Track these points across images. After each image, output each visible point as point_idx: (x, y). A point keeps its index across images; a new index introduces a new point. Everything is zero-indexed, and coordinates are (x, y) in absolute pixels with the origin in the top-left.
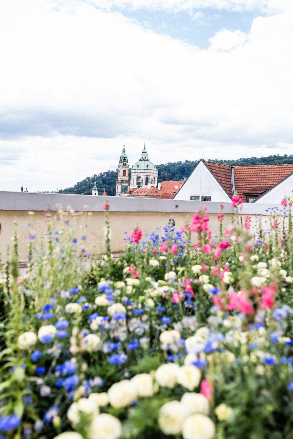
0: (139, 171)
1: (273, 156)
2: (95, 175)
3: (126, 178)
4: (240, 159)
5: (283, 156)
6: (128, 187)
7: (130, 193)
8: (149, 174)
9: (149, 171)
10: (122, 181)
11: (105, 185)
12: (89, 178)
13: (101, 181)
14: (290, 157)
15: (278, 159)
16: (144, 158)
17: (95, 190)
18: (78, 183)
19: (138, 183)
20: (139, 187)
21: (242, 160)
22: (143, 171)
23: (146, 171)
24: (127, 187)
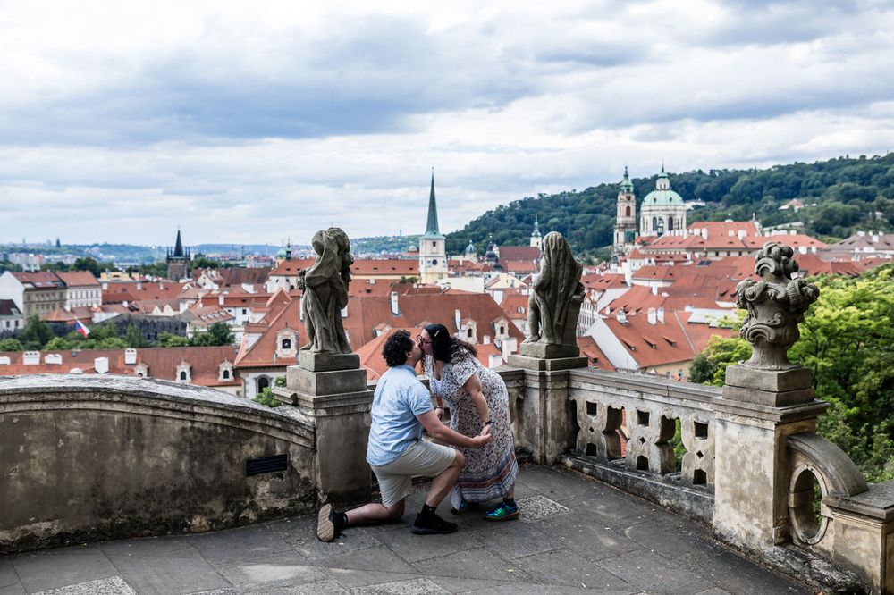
0: (657, 208)
1: (837, 159)
2: (501, 207)
3: (631, 220)
4: (774, 167)
5: (858, 158)
6: (637, 234)
7: (644, 243)
8: (673, 212)
9: (673, 207)
10: (626, 226)
11: (522, 225)
12: (489, 212)
13: (514, 218)
14: (872, 159)
15: (849, 164)
16: (663, 187)
17: (536, 236)
18: (472, 223)
19: (655, 228)
20: (660, 234)
21: (777, 169)
22: (664, 208)
23: (669, 207)
24: (634, 234)
